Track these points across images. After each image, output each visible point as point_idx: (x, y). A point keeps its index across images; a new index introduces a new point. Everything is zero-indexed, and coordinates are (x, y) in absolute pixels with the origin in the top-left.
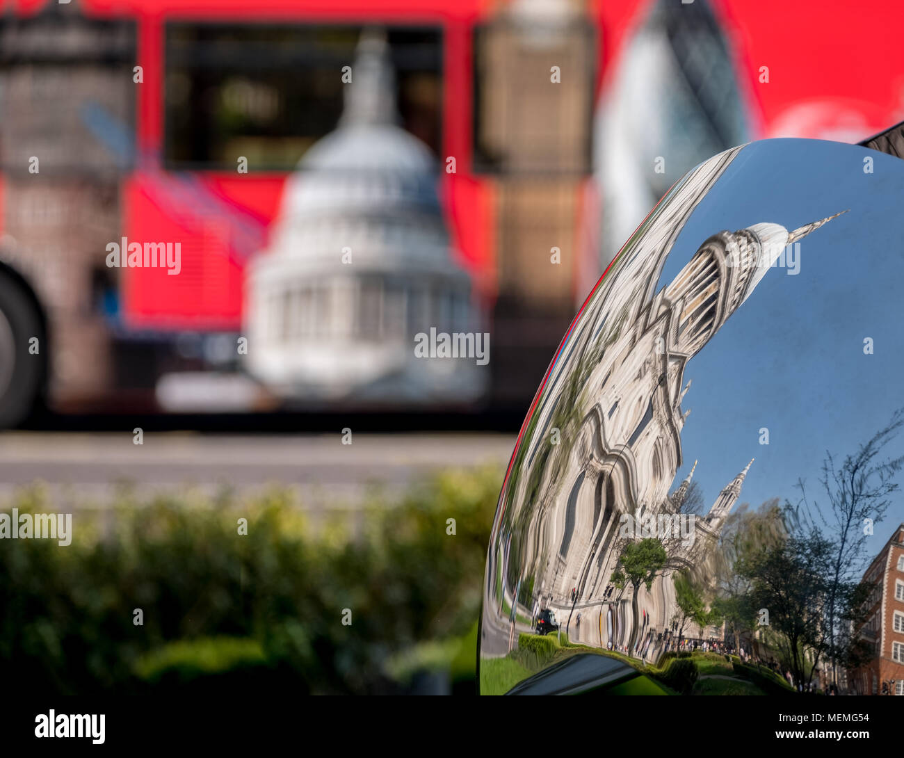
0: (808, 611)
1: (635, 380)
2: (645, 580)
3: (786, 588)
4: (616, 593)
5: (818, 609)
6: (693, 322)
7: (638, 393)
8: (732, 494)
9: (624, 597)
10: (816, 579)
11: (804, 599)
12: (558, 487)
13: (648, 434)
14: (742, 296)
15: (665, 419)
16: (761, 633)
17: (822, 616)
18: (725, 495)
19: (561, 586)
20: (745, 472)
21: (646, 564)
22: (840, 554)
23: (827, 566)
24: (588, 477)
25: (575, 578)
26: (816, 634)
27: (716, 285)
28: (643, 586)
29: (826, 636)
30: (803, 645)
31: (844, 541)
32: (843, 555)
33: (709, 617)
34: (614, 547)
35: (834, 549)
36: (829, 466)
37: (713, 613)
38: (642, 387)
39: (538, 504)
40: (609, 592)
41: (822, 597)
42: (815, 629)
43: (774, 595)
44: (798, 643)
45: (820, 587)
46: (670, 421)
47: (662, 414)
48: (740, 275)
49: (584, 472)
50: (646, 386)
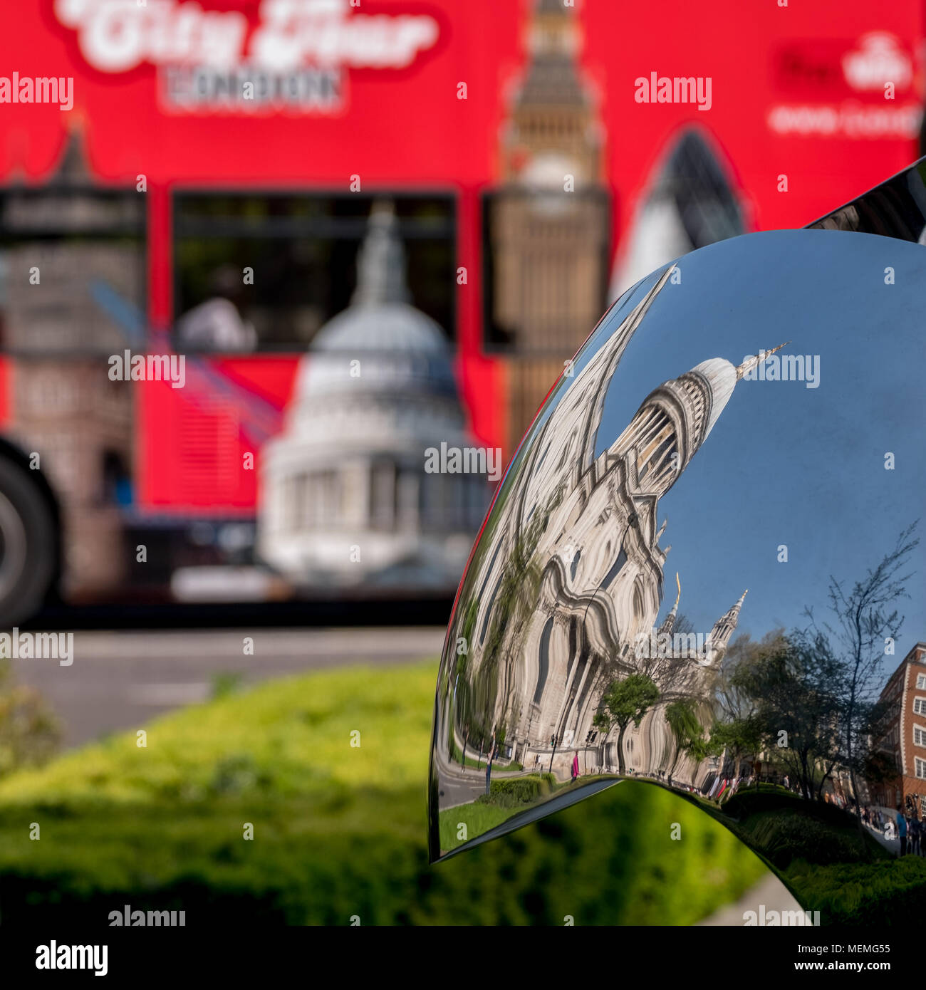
0: (822, 729)
1: (597, 525)
2: (634, 719)
3: (796, 708)
4: (601, 738)
5: (832, 726)
6: (654, 466)
7: (604, 538)
8: (727, 626)
9: (609, 741)
10: (828, 698)
11: (814, 718)
12: (524, 635)
13: (625, 575)
14: (703, 431)
15: (643, 558)
16: (765, 754)
17: (838, 732)
18: (719, 627)
19: (537, 732)
20: (740, 604)
21: (634, 702)
22: (855, 674)
23: (841, 685)
24: (557, 623)
25: (553, 725)
26: (829, 747)
27: (670, 428)
28: (631, 725)
29: (841, 749)
30: (814, 758)
31: (858, 661)
32: (858, 675)
33: (708, 747)
34: (595, 688)
35: (847, 669)
36: (836, 593)
37: (714, 742)
38: (609, 530)
39: (503, 654)
40: (592, 736)
41: (837, 716)
42: (828, 743)
43: (781, 716)
44: (808, 756)
45: (832, 706)
46: (649, 559)
47: (639, 555)
48: (694, 414)
49: (552, 618)
50: (613, 529)
